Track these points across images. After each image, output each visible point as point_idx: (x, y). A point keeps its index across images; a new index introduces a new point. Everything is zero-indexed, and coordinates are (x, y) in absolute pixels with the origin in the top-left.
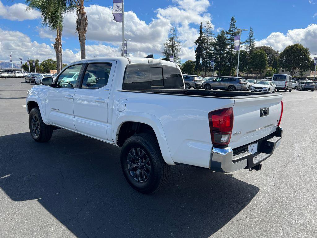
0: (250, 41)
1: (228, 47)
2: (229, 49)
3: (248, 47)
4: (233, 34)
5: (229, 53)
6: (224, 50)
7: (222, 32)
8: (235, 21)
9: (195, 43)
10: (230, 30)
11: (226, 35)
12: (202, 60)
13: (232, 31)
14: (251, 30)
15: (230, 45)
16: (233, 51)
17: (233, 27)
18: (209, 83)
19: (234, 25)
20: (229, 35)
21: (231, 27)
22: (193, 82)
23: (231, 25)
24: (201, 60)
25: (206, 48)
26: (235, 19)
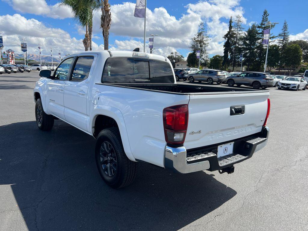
0: (283, 35)
1: (259, 41)
2: (260, 43)
3: (281, 41)
4: (265, 28)
5: (260, 47)
6: (254, 44)
7: (254, 26)
8: (268, 14)
9: (224, 37)
10: (262, 24)
11: (258, 29)
12: (231, 55)
13: (264, 24)
14: (285, 24)
15: (261, 40)
16: (264, 46)
17: (266, 21)
18: (233, 78)
19: (267, 18)
20: (260, 29)
21: (263, 21)
22: (216, 76)
23: (263, 18)
24: (229, 55)
25: (235, 43)
26: (268, 12)
